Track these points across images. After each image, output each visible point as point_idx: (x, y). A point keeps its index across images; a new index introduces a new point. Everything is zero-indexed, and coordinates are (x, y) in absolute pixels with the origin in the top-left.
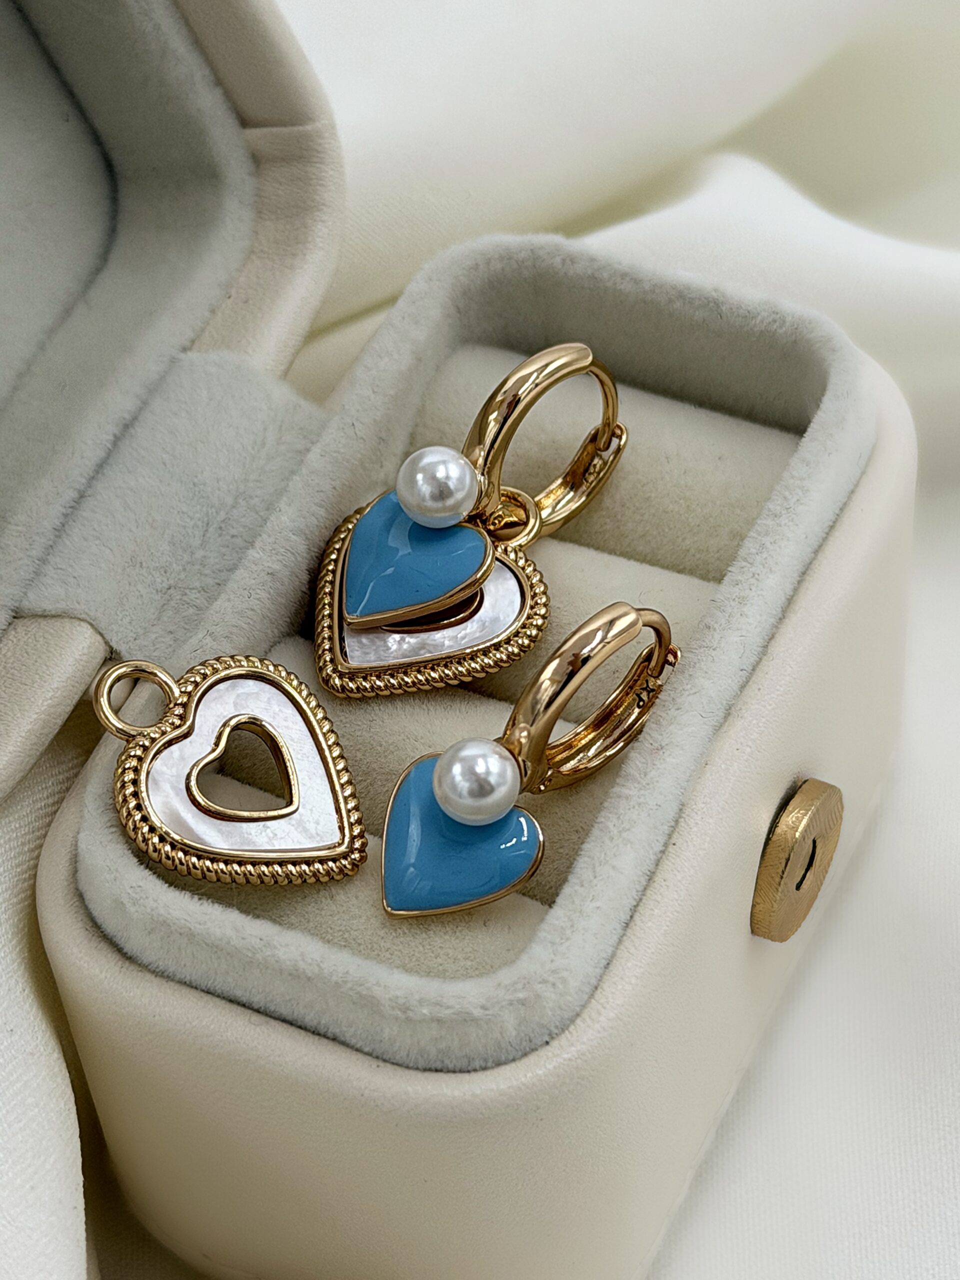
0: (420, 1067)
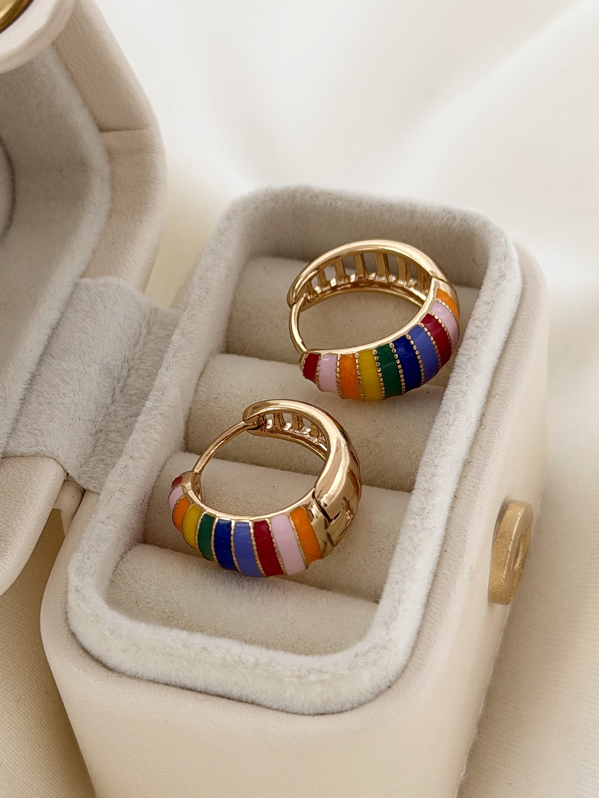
0: (311, 714)
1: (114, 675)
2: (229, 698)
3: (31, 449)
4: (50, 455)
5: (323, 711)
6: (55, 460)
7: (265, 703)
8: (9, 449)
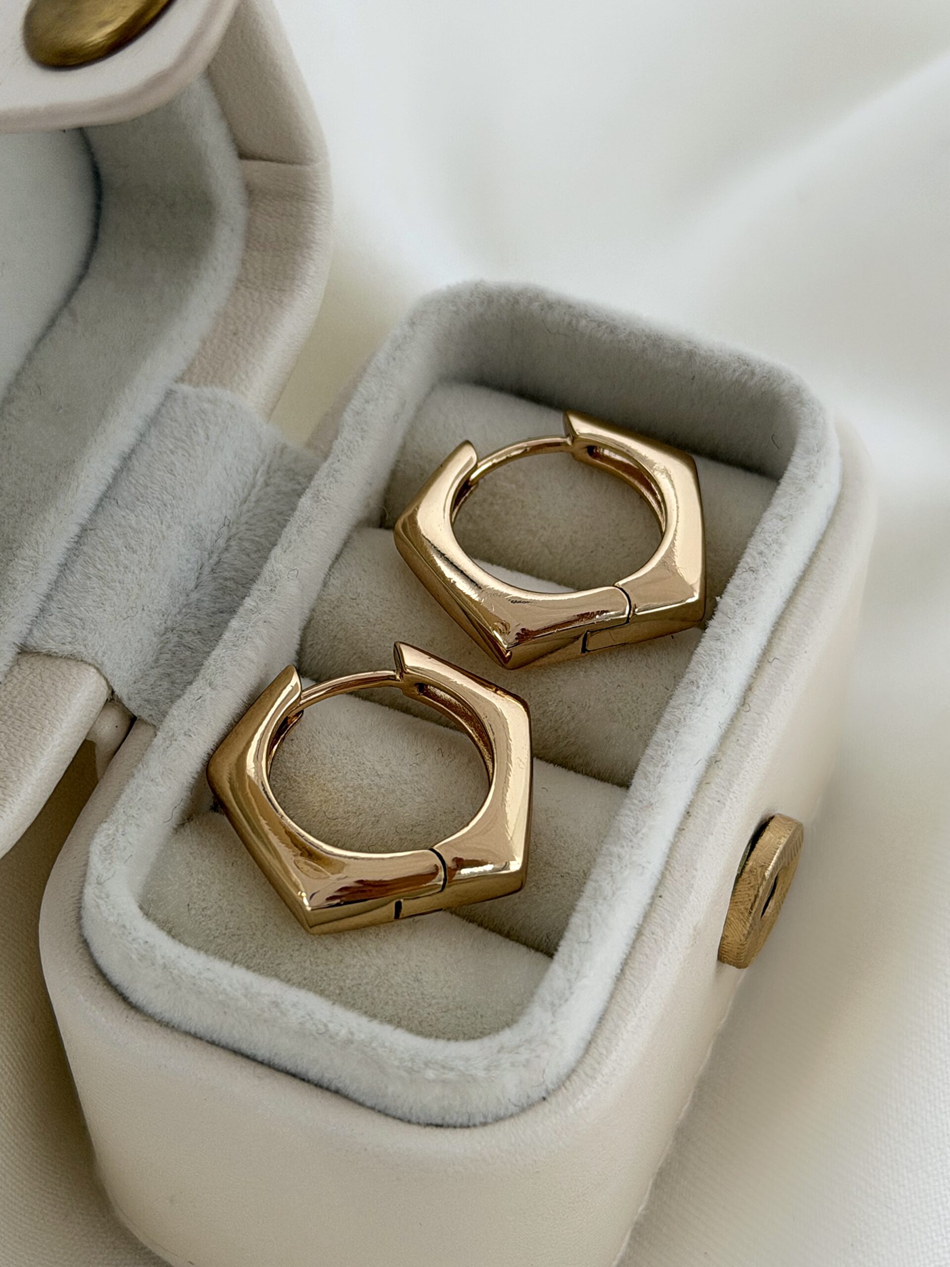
1: (138, 1017)
2: (303, 1080)
3: (64, 648)
4: (90, 661)
5: (440, 1122)
6: (98, 669)
7: (356, 1096)
8: (31, 642)
